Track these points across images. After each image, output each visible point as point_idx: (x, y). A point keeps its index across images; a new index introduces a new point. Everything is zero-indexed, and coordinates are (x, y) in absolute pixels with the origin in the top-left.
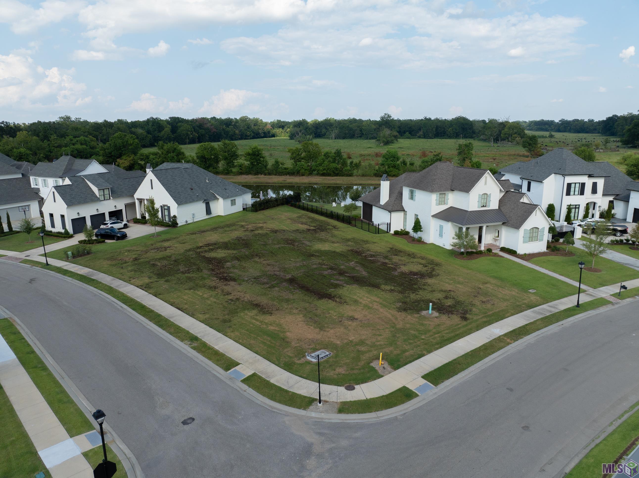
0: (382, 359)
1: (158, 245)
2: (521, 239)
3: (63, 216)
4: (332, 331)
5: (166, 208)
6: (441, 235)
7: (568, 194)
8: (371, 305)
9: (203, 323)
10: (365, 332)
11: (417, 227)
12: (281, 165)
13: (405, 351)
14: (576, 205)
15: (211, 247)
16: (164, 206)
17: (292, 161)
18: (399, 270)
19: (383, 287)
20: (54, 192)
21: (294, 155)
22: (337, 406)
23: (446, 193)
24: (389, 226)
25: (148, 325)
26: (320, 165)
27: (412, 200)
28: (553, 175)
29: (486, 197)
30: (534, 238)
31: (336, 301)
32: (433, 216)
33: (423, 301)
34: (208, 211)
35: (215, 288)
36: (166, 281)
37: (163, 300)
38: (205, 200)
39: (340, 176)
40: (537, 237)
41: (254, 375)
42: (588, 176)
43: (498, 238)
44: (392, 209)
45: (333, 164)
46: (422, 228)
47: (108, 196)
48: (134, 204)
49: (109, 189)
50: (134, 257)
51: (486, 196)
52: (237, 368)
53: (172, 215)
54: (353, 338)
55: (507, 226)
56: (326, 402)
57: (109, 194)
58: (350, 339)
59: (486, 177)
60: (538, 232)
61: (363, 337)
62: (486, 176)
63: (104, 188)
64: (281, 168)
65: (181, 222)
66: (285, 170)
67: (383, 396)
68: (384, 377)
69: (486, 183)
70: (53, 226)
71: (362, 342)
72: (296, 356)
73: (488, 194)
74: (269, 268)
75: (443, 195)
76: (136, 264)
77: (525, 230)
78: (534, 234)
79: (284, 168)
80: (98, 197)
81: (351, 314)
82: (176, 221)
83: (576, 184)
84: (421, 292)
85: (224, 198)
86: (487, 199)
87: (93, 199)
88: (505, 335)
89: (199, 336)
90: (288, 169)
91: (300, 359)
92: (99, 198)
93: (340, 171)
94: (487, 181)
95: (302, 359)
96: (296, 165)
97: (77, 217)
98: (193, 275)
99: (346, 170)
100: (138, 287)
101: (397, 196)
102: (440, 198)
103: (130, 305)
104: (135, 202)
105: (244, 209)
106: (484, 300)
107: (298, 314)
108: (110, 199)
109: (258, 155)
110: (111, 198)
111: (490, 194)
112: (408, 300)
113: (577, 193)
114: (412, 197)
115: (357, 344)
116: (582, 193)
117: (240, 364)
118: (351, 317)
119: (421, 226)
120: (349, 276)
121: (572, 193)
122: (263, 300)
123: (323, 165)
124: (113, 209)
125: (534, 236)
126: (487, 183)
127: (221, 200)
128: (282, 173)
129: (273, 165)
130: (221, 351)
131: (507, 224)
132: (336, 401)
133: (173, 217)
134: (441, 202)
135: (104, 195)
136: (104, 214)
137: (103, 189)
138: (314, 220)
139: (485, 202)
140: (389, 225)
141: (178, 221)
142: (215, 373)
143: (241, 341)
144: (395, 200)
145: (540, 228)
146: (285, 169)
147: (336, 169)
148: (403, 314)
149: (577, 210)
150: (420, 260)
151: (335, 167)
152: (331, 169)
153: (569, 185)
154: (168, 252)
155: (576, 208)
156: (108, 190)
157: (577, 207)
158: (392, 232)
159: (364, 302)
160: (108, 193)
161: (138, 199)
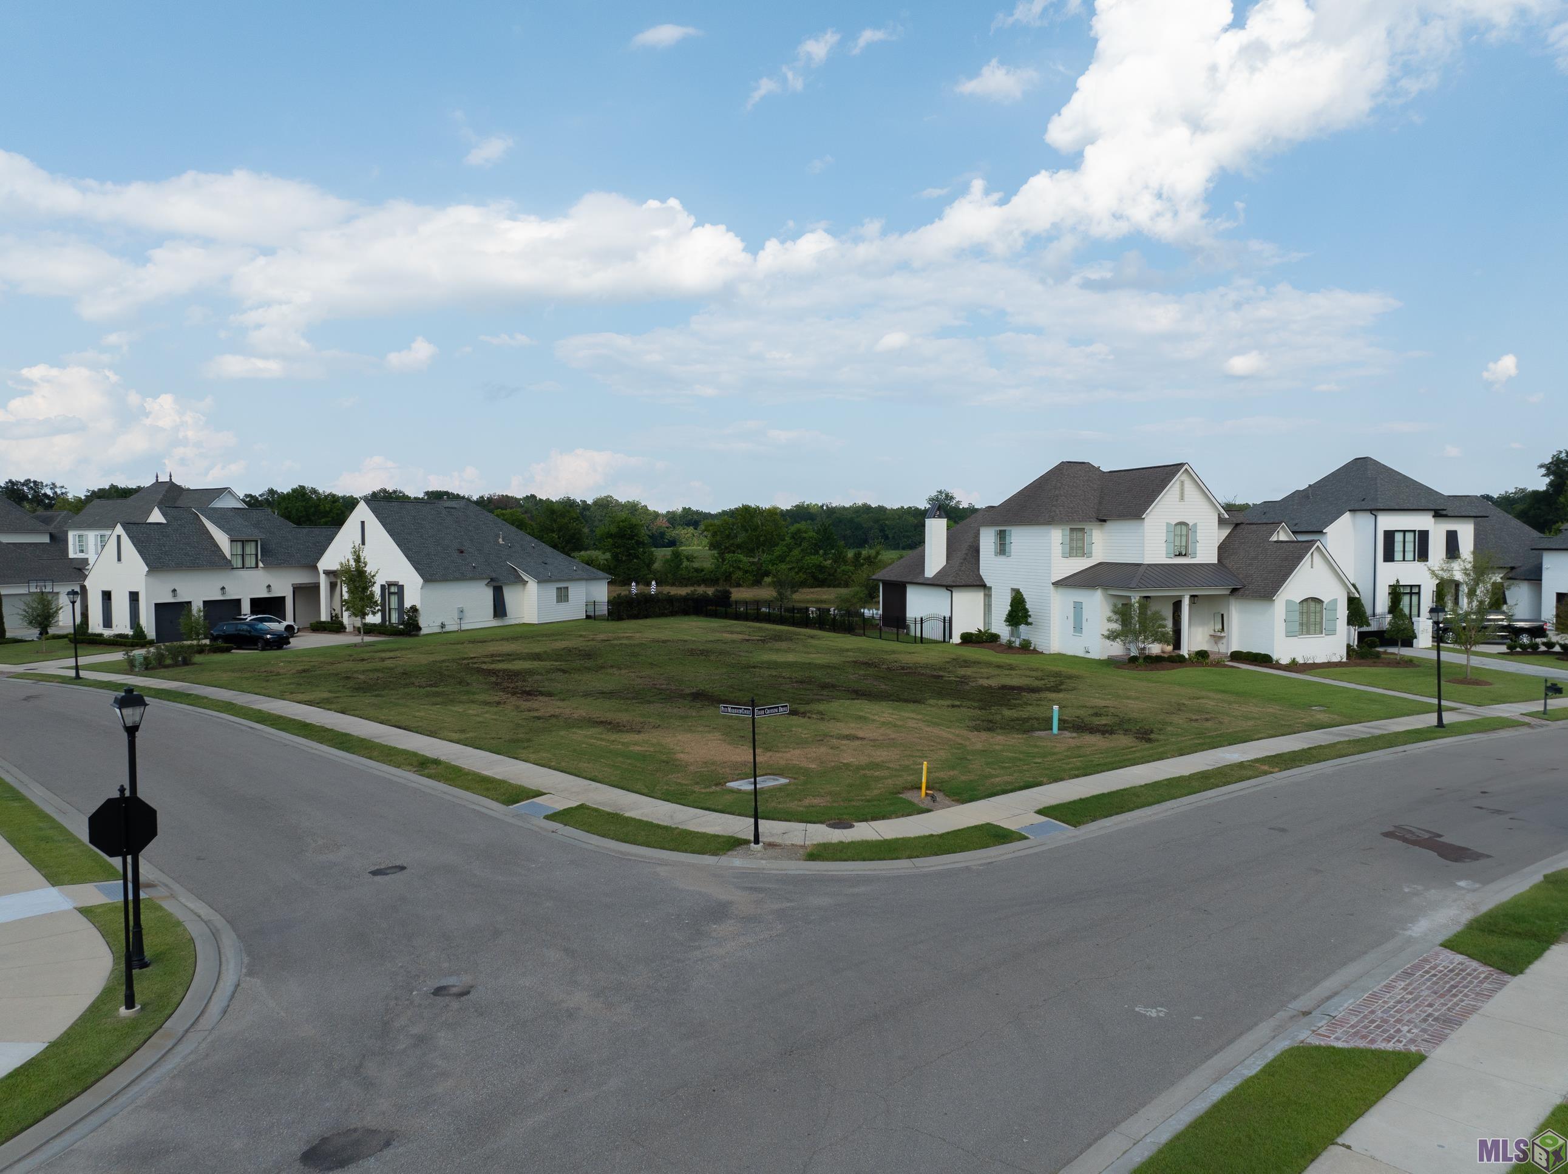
0: (927, 788)
1: (366, 656)
2: (1280, 627)
3: (134, 597)
4: (797, 752)
5: (393, 589)
6: (1078, 628)
7: (1389, 557)
8: (899, 723)
9: (458, 743)
10: (885, 753)
11: (1018, 613)
12: (685, 563)
13: (992, 776)
14: (1411, 586)
15: (498, 659)
16: (390, 584)
17: (715, 552)
18: (973, 684)
19: (932, 702)
20: (119, 537)
21: (718, 538)
22: (801, 851)
23: (1087, 528)
24: (947, 625)
25: (312, 748)
26: (782, 559)
27: (1004, 557)
28: (1347, 516)
29: (1184, 532)
30: (1312, 628)
31: (809, 718)
32: (1057, 584)
33: (1037, 719)
34: (499, 609)
35: (498, 703)
36: (376, 696)
37: (361, 717)
38: (492, 580)
39: (829, 586)
40: (1321, 623)
41: (582, 807)
42: (1432, 513)
43: (1223, 634)
44: (953, 582)
45: (813, 557)
46: (1030, 616)
47: (254, 557)
48: (316, 587)
49: (257, 541)
50: (300, 668)
51: (1184, 527)
52: (538, 800)
53: (407, 605)
54: (852, 760)
55: (1242, 596)
56: (771, 845)
57: (257, 555)
58: (845, 761)
59: (1182, 483)
60: (1321, 612)
61: (879, 760)
62: (1182, 478)
63: (244, 538)
64: (687, 568)
65: (428, 624)
66: (695, 574)
67: (932, 835)
68: (932, 813)
69: (1182, 498)
70: (107, 622)
71: (876, 766)
72: (697, 783)
73: (1191, 524)
74: (639, 681)
75: (1080, 534)
76: (304, 677)
77: (1289, 603)
78: (1312, 616)
79: (694, 568)
80: (228, 556)
81: (846, 732)
82: (417, 621)
83: (1407, 534)
84: (1030, 708)
85: (542, 580)
86: (1187, 536)
87: (213, 560)
88: (1257, 760)
89: (442, 758)
90: (702, 570)
91: (710, 786)
92: (230, 561)
93: (830, 575)
94: (1186, 493)
95: (714, 787)
96: (724, 560)
97: (169, 599)
98: (445, 689)
99: (843, 571)
100: (299, 703)
101: (967, 554)
102: (1071, 540)
103: (272, 724)
104: (319, 583)
105: (588, 617)
106: (1194, 717)
107: (709, 732)
108: (257, 566)
109: (631, 537)
110: (261, 565)
111: (1195, 525)
112: (998, 717)
113: (1409, 556)
114: (1002, 549)
115: (859, 768)
116: (1423, 554)
117: (545, 794)
118: (847, 736)
119: (1026, 611)
120: (845, 690)
121: (1398, 555)
122: (624, 717)
123: (788, 559)
124: (263, 594)
125: (1312, 620)
126: (1186, 496)
127: (532, 586)
128: (689, 579)
129: (667, 561)
130: (498, 777)
131: (1241, 591)
132: (803, 843)
133: (409, 611)
134: (1076, 549)
135: (243, 555)
136: (239, 601)
137: (243, 541)
138: (760, 629)
139: (1184, 544)
140: (948, 623)
141: (423, 622)
142: (477, 808)
143: (553, 764)
144: (962, 563)
145: (1326, 600)
146: (697, 570)
147: (821, 568)
148: (984, 735)
149: (1415, 598)
150: (1028, 671)
151: (817, 562)
152: (806, 569)
153: (1389, 536)
154: (388, 663)
155: (1411, 594)
156: (253, 544)
157: (1415, 591)
158: (956, 639)
159: (882, 719)
160: (254, 552)
161: (327, 573)
